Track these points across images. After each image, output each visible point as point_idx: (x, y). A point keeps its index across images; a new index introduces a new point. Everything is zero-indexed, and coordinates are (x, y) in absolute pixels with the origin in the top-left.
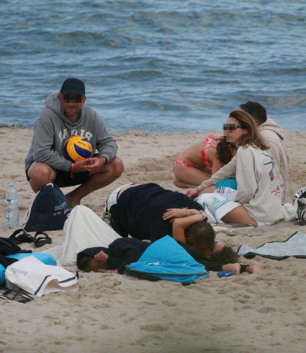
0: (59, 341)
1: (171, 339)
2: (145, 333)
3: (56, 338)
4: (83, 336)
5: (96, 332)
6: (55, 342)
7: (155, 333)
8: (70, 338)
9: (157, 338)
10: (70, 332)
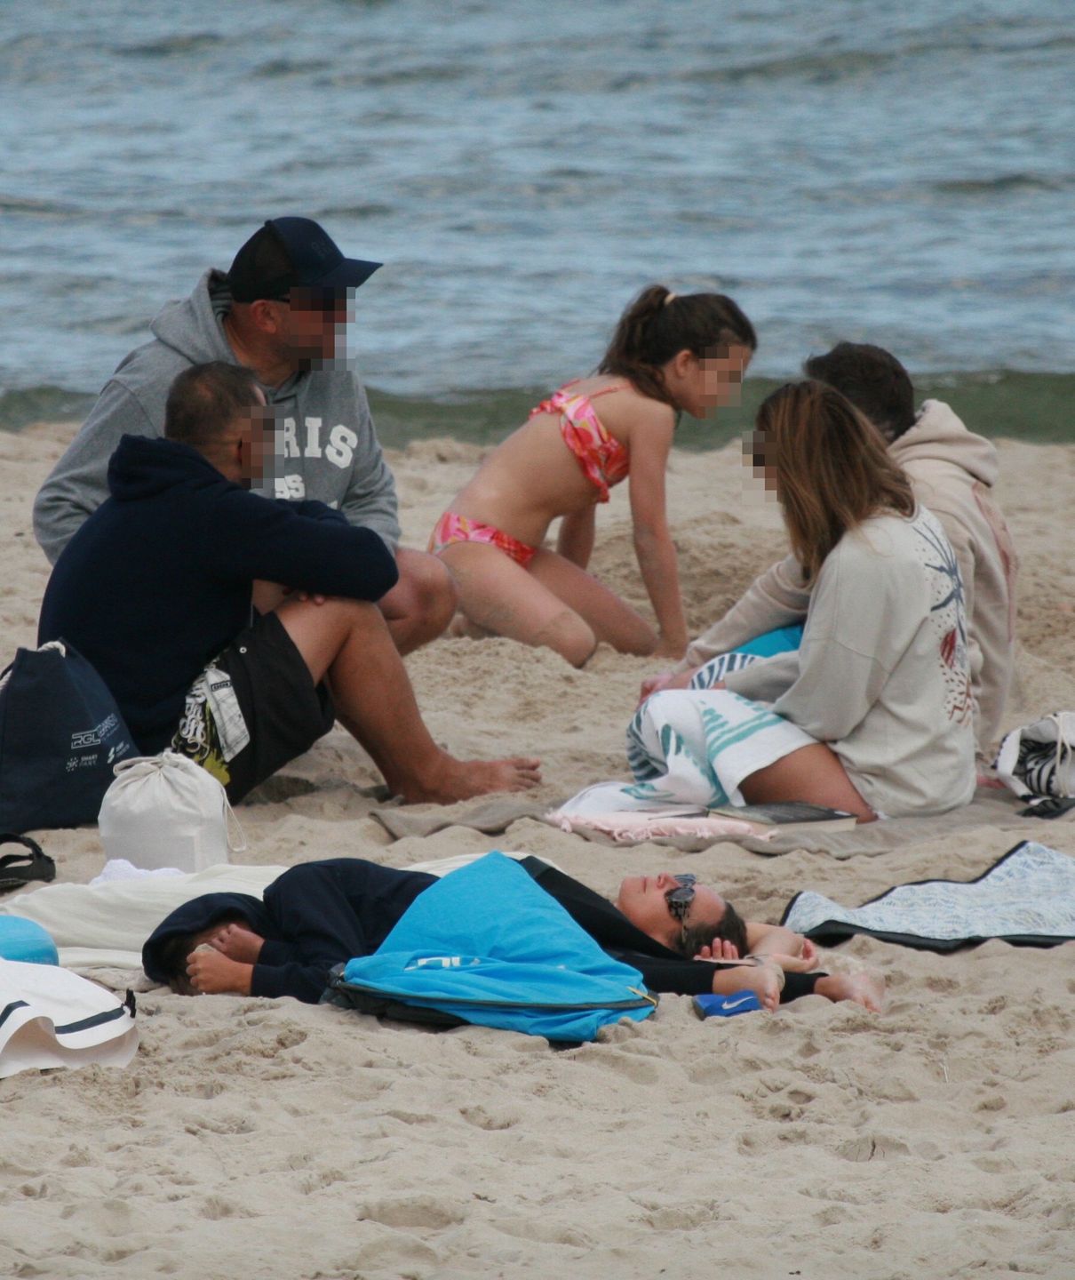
0: (33, 1262)
1: (474, 1256)
2: (374, 1232)
3: (21, 1251)
4: (130, 1242)
5: (179, 1228)
6: (16, 1265)
7: (412, 1235)
8: (75, 1250)
9: (419, 1251)
10: (76, 1228)
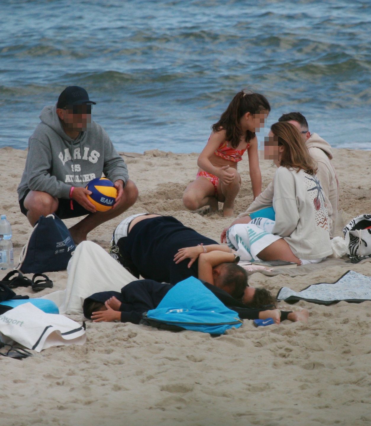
0: (63, 405)
1: (197, 401)
2: (167, 395)
3: (59, 402)
4: (92, 399)
5: (107, 394)
6: (58, 406)
7: (178, 395)
8: (76, 401)
9: (181, 400)
10: (75, 394)
